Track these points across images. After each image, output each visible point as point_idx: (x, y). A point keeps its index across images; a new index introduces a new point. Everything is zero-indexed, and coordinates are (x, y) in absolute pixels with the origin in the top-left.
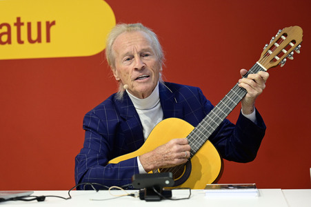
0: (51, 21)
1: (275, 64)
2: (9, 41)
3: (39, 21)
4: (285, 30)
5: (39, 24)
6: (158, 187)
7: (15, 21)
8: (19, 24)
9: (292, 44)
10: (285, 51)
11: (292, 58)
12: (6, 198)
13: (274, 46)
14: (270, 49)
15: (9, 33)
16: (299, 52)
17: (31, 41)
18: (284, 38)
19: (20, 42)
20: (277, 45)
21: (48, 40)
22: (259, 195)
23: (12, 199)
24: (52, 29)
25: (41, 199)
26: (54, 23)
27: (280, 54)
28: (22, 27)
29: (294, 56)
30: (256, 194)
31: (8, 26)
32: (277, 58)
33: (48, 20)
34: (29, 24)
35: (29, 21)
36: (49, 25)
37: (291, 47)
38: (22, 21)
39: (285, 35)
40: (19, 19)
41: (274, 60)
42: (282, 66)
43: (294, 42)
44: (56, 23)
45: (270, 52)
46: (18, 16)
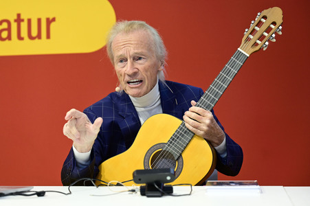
0: (51, 18)
1: (257, 48)
2: (9, 38)
3: (39, 17)
4: (265, 12)
5: (39, 20)
6: (159, 183)
7: (16, 17)
8: (19, 20)
9: (272, 26)
10: (266, 34)
11: (274, 40)
12: (6, 193)
13: (254, 30)
14: (251, 34)
15: (9, 29)
16: (280, 33)
17: (31, 37)
18: (263, 20)
19: (20, 38)
20: (257, 28)
21: (48, 37)
22: (262, 192)
23: (12, 194)
24: (53, 25)
25: (41, 194)
26: (54, 20)
27: (262, 38)
28: (22, 24)
29: (275, 38)
30: (258, 191)
31: (9, 22)
32: (258, 42)
33: (48, 17)
34: (29, 21)
35: (29, 17)
36: (49, 22)
37: (272, 29)
38: (22, 17)
39: (265, 17)
40: (19, 15)
41: (256, 44)
42: (264, 49)
43: (274, 23)
44: (57, 19)
45: (251, 37)
46: (19, 12)
